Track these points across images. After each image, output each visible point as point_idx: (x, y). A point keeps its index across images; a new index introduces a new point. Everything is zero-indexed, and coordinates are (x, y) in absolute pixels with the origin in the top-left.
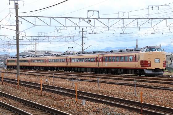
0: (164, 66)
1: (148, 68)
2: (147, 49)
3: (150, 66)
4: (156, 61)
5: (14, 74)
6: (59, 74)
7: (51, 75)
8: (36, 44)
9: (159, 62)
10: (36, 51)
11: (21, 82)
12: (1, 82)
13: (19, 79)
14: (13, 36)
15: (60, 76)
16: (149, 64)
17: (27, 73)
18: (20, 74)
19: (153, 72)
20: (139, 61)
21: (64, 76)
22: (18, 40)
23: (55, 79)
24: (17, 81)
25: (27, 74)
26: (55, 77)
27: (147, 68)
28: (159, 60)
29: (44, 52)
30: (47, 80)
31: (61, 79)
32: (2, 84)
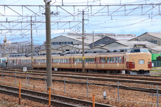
0: (148, 68)
1: (133, 69)
2: (132, 50)
3: (134, 68)
4: (140, 62)
5: (42, 82)
6: (129, 82)
7: (114, 84)
8: (83, 20)
9: (143, 63)
10: (83, 34)
11: (55, 99)
12: (18, 99)
13: (50, 93)
14: (40, 6)
15: (132, 85)
16: (133, 65)
17: (67, 79)
18: (53, 81)
19: (138, 73)
20: (125, 62)
21: (140, 85)
22: (48, 14)
23: (121, 91)
24: (48, 95)
25: (67, 82)
26: (121, 87)
27: (131, 70)
28: (143, 61)
29: (99, 35)
30: (105, 94)
31: (134, 92)
32: (19, 103)
